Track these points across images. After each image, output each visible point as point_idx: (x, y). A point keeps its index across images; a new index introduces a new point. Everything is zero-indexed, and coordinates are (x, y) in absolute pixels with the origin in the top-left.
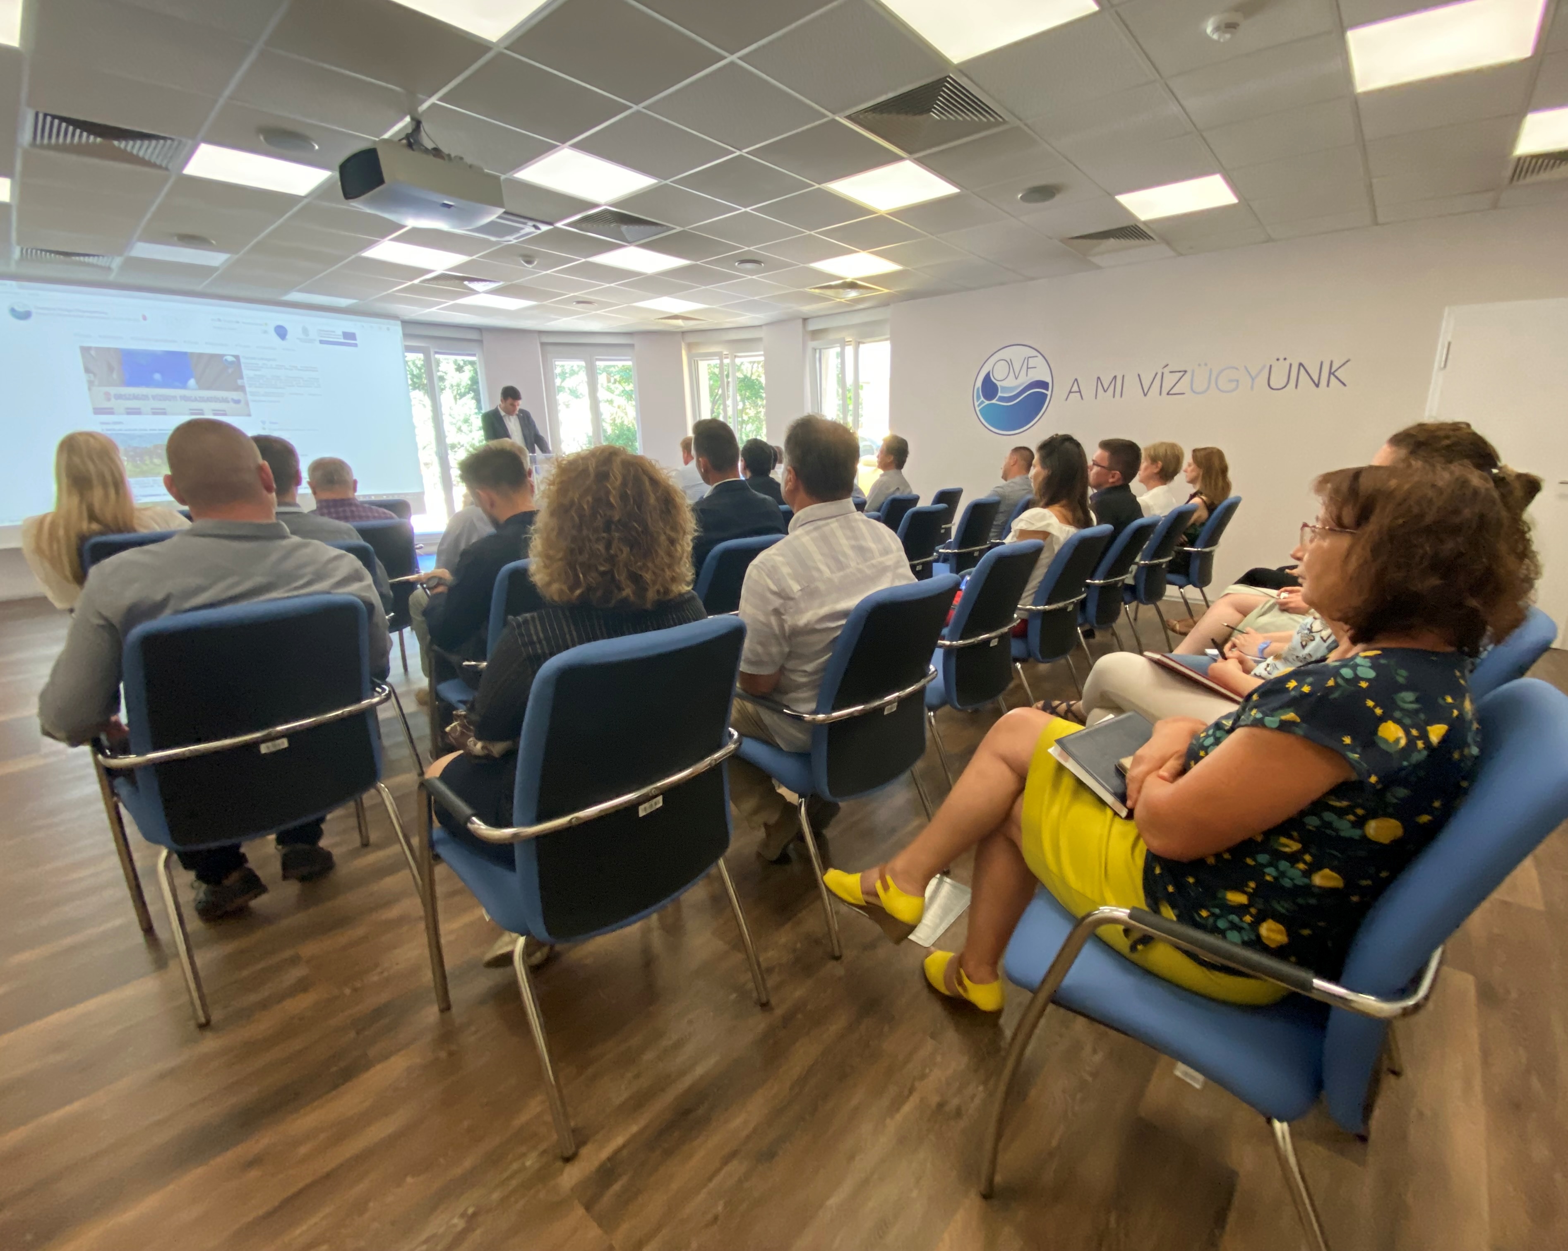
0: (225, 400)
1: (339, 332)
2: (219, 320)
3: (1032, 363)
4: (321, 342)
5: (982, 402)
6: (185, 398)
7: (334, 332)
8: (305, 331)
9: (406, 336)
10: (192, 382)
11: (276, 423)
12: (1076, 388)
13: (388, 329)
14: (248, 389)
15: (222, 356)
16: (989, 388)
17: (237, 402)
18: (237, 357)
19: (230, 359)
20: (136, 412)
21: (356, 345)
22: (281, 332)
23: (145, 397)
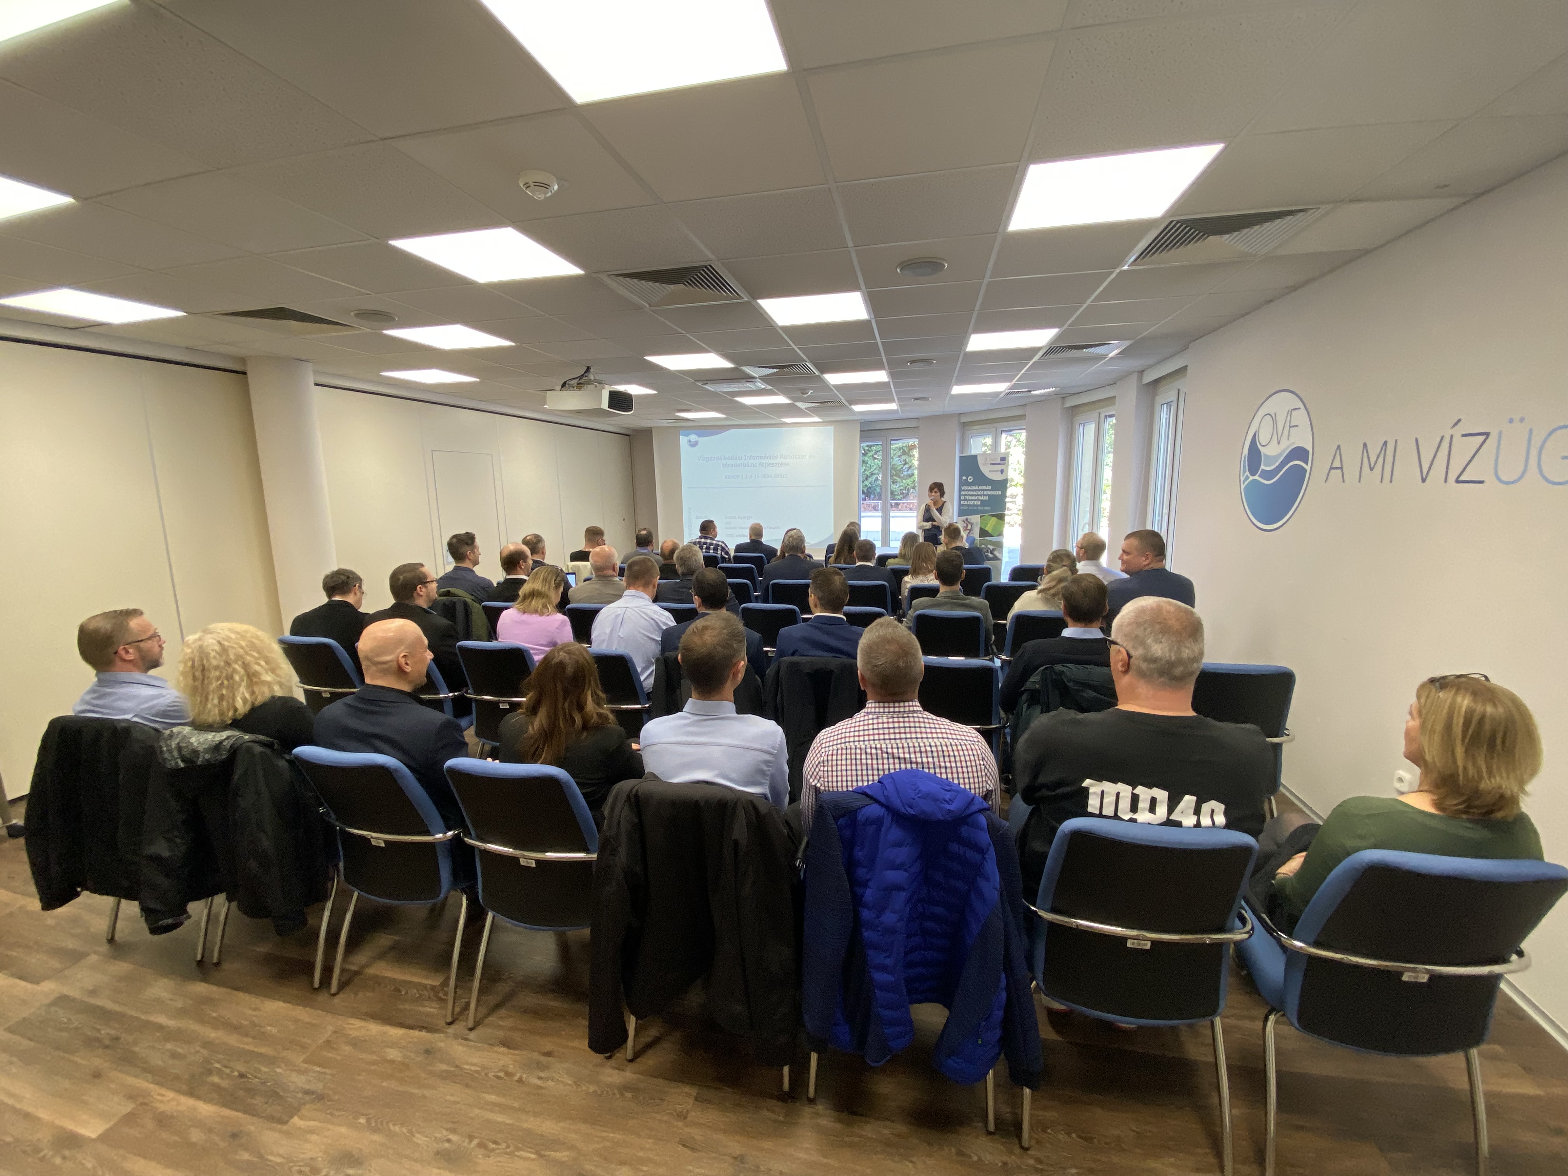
3: (1294, 419)
5: (1247, 478)
12: (1336, 466)
16: (1254, 457)
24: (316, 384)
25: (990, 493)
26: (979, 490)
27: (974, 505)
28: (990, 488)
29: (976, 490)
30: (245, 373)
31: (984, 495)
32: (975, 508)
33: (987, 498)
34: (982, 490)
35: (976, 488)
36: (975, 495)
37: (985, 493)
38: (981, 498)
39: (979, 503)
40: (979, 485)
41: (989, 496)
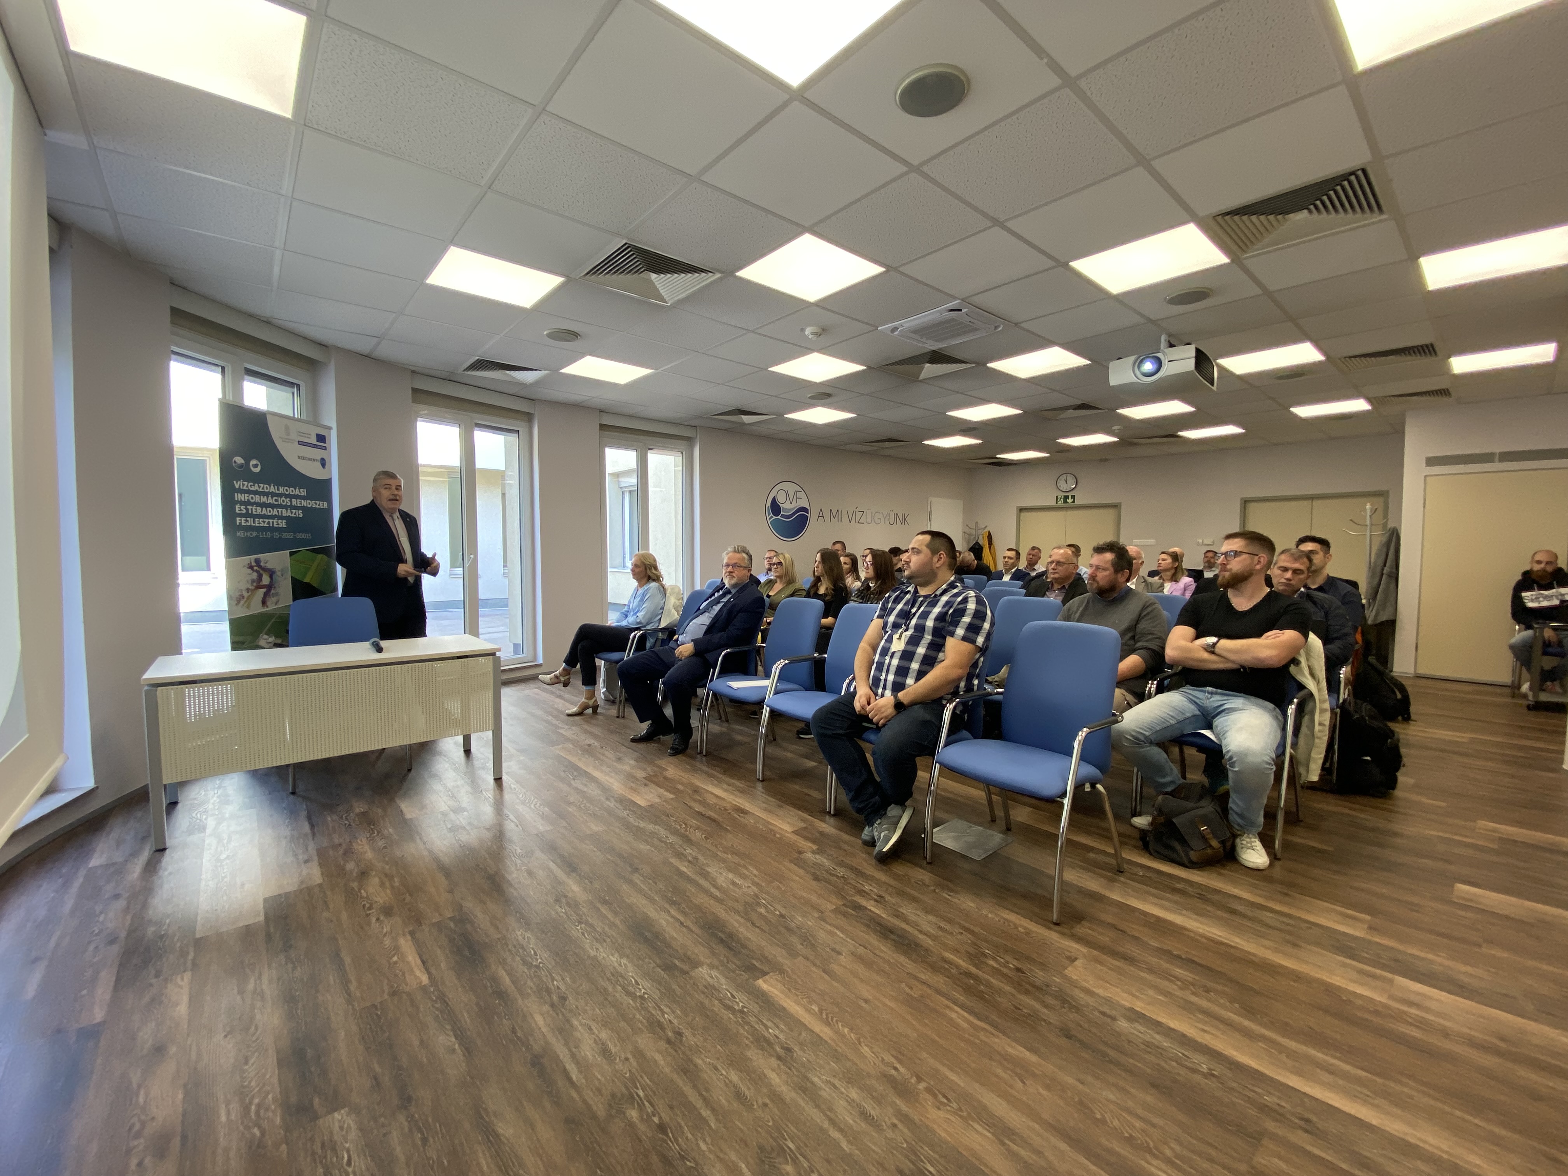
3: (800, 494)
5: (772, 517)
12: (821, 516)
16: (775, 508)
25: (304, 503)
26: (280, 495)
27: (271, 529)
28: (303, 492)
29: (273, 495)
31: (293, 507)
32: (276, 535)
33: (300, 514)
34: (287, 496)
35: (272, 489)
36: (272, 506)
37: (294, 501)
38: (285, 513)
39: (283, 524)
40: (278, 484)
41: (304, 509)
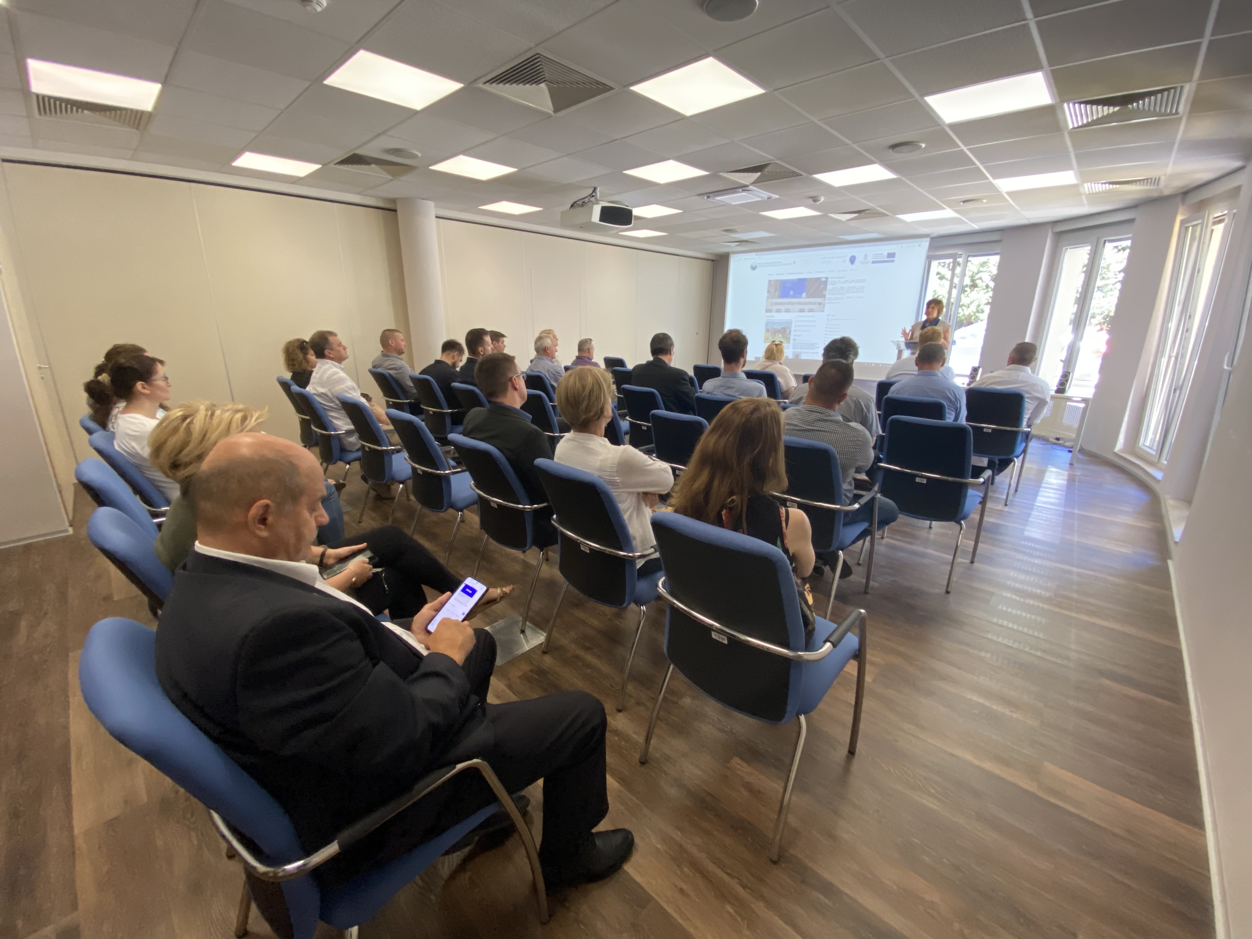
0: (815, 304)
1: (886, 254)
2: (825, 258)
4: (873, 262)
6: (799, 303)
7: (882, 254)
8: (866, 257)
9: (931, 247)
10: (804, 294)
11: (834, 316)
13: (920, 245)
14: (827, 296)
15: (820, 278)
17: (820, 304)
18: (827, 278)
19: (823, 279)
20: (778, 311)
21: (893, 261)
22: (853, 260)
23: (784, 304)
24: (437, 217)
30: (395, 211)
